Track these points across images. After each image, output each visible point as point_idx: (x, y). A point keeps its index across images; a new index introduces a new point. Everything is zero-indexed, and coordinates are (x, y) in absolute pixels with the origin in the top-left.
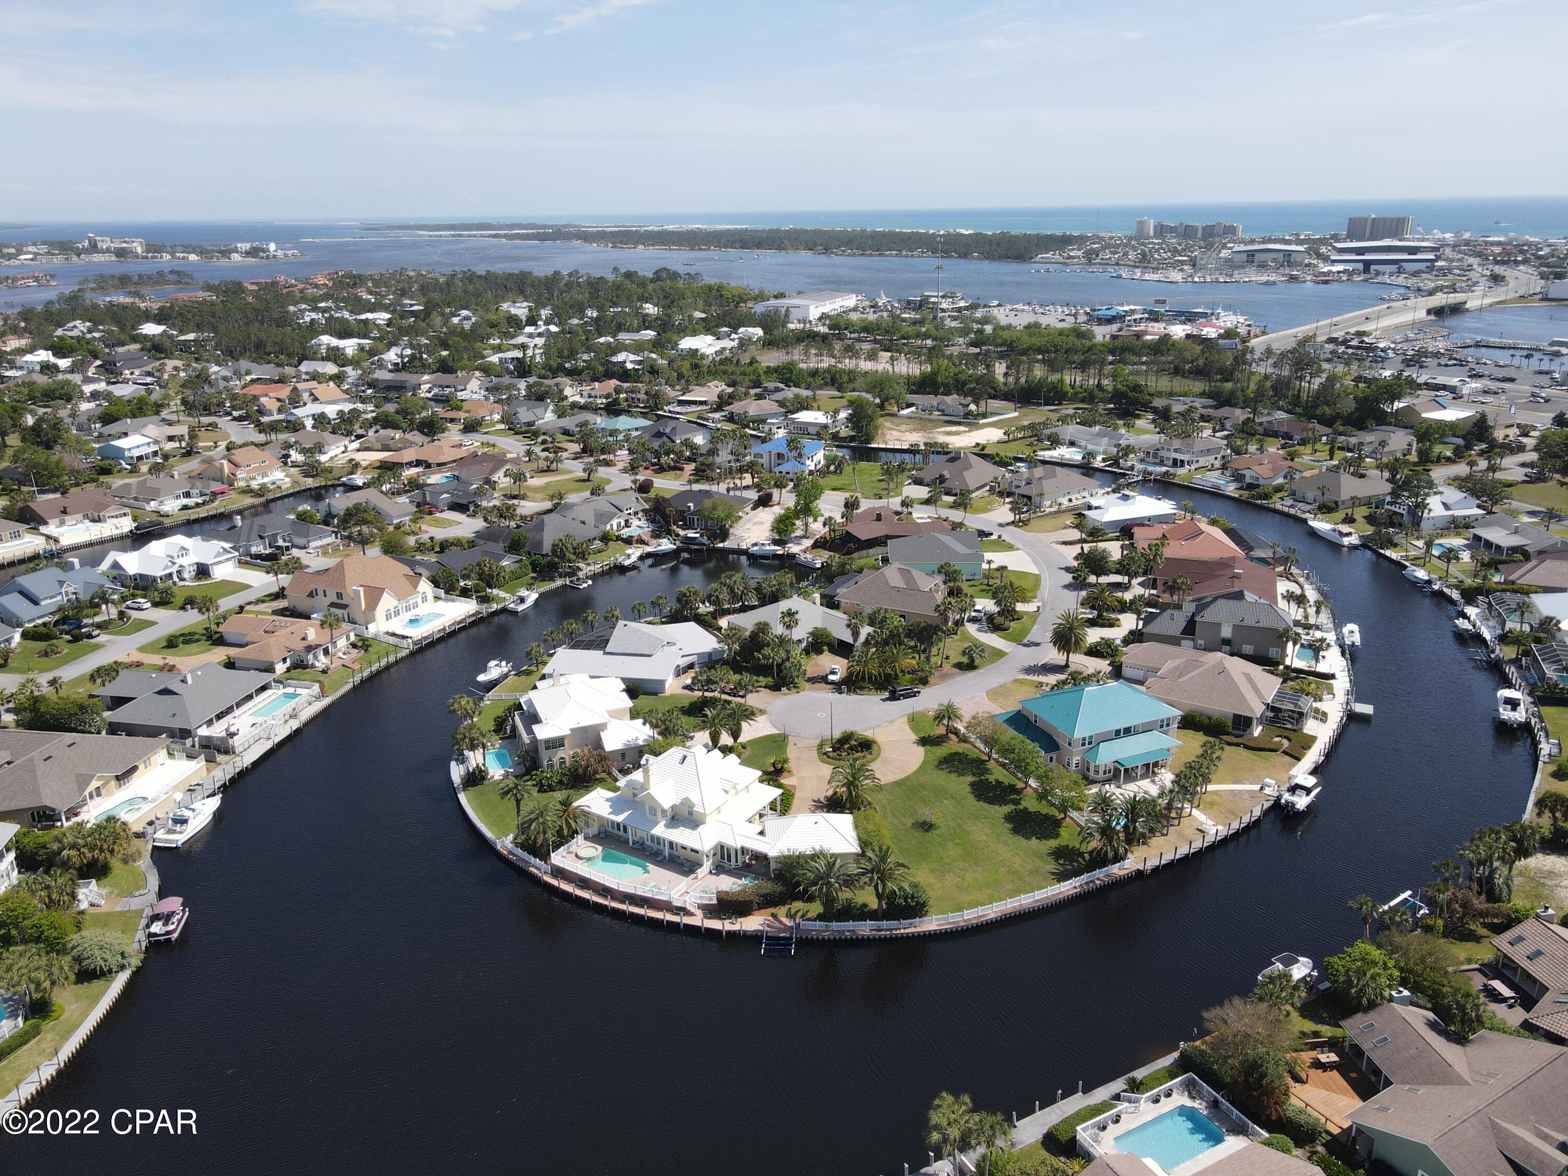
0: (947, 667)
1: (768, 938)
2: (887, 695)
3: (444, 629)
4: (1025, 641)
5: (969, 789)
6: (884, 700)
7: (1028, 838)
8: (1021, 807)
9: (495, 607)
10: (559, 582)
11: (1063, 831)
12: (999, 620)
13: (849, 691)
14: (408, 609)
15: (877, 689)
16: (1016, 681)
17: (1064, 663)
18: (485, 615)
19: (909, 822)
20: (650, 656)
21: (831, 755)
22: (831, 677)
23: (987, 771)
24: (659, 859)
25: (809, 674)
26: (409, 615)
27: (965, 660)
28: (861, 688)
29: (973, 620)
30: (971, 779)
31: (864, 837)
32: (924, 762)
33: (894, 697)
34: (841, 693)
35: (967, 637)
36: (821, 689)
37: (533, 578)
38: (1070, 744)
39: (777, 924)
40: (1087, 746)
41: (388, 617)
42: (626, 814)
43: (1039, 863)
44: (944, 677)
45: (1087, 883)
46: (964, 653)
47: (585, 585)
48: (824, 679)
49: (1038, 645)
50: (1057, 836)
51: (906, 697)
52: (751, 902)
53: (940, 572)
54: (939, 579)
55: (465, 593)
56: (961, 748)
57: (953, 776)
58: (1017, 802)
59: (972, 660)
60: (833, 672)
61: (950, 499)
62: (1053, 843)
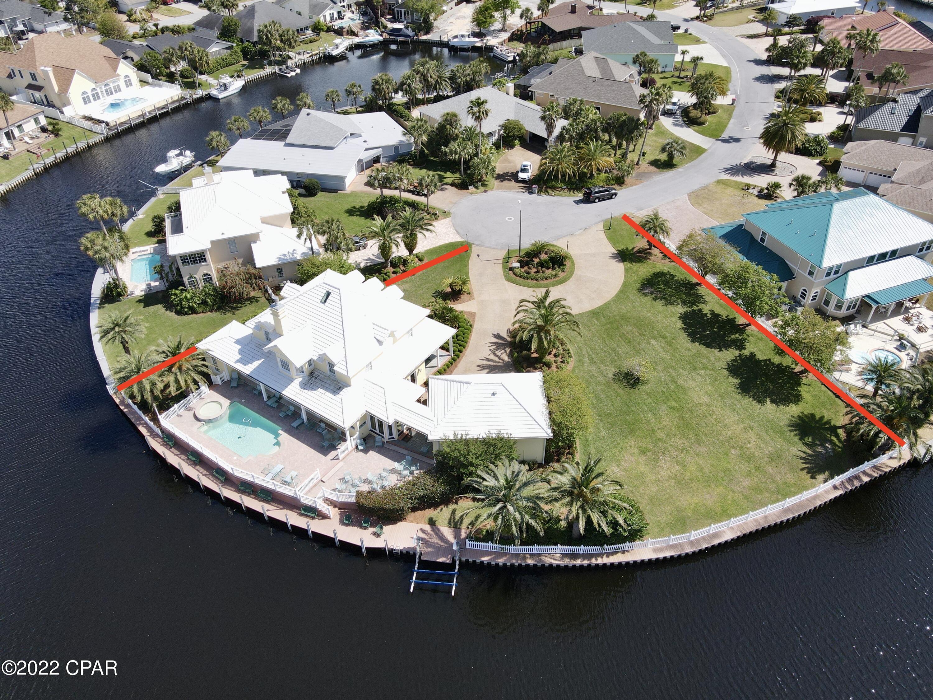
0: (644, 165)
1: (423, 562)
2: (580, 196)
3: (144, 115)
4: (725, 136)
5: (680, 324)
6: (578, 202)
7: (761, 401)
8: (746, 352)
9: (200, 93)
10: (269, 70)
11: (804, 390)
12: (695, 113)
13: (540, 191)
14: (109, 93)
15: (570, 190)
16: (719, 182)
17: (769, 162)
18: (189, 100)
19: (611, 371)
20: (332, 148)
21: (518, 271)
22: (522, 175)
23: (699, 299)
24: (295, 424)
25: (498, 171)
26: (111, 99)
27: (664, 157)
28: (554, 188)
29: (668, 113)
30: (681, 309)
31: (558, 417)
32: (625, 285)
33: (588, 199)
34: (531, 193)
35: (662, 132)
36: (510, 188)
37: (243, 65)
38: (811, 273)
39: (435, 540)
40: (832, 276)
41: (86, 100)
42: (257, 363)
43: (780, 443)
44: (641, 176)
45: (850, 480)
46: (663, 150)
47: (293, 74)
48: (514, 176)
49: (737, 140)
50: (797, 399)
51: (601, 199)
52: (402, 510)
53: (634, 62)
54: (634, 70)
55: (171, 78)
56: (665, 266)
57: (659, 304)
58: (740, 345)
59: (671, 156)
60: (524, 170)
62: (794, 410)
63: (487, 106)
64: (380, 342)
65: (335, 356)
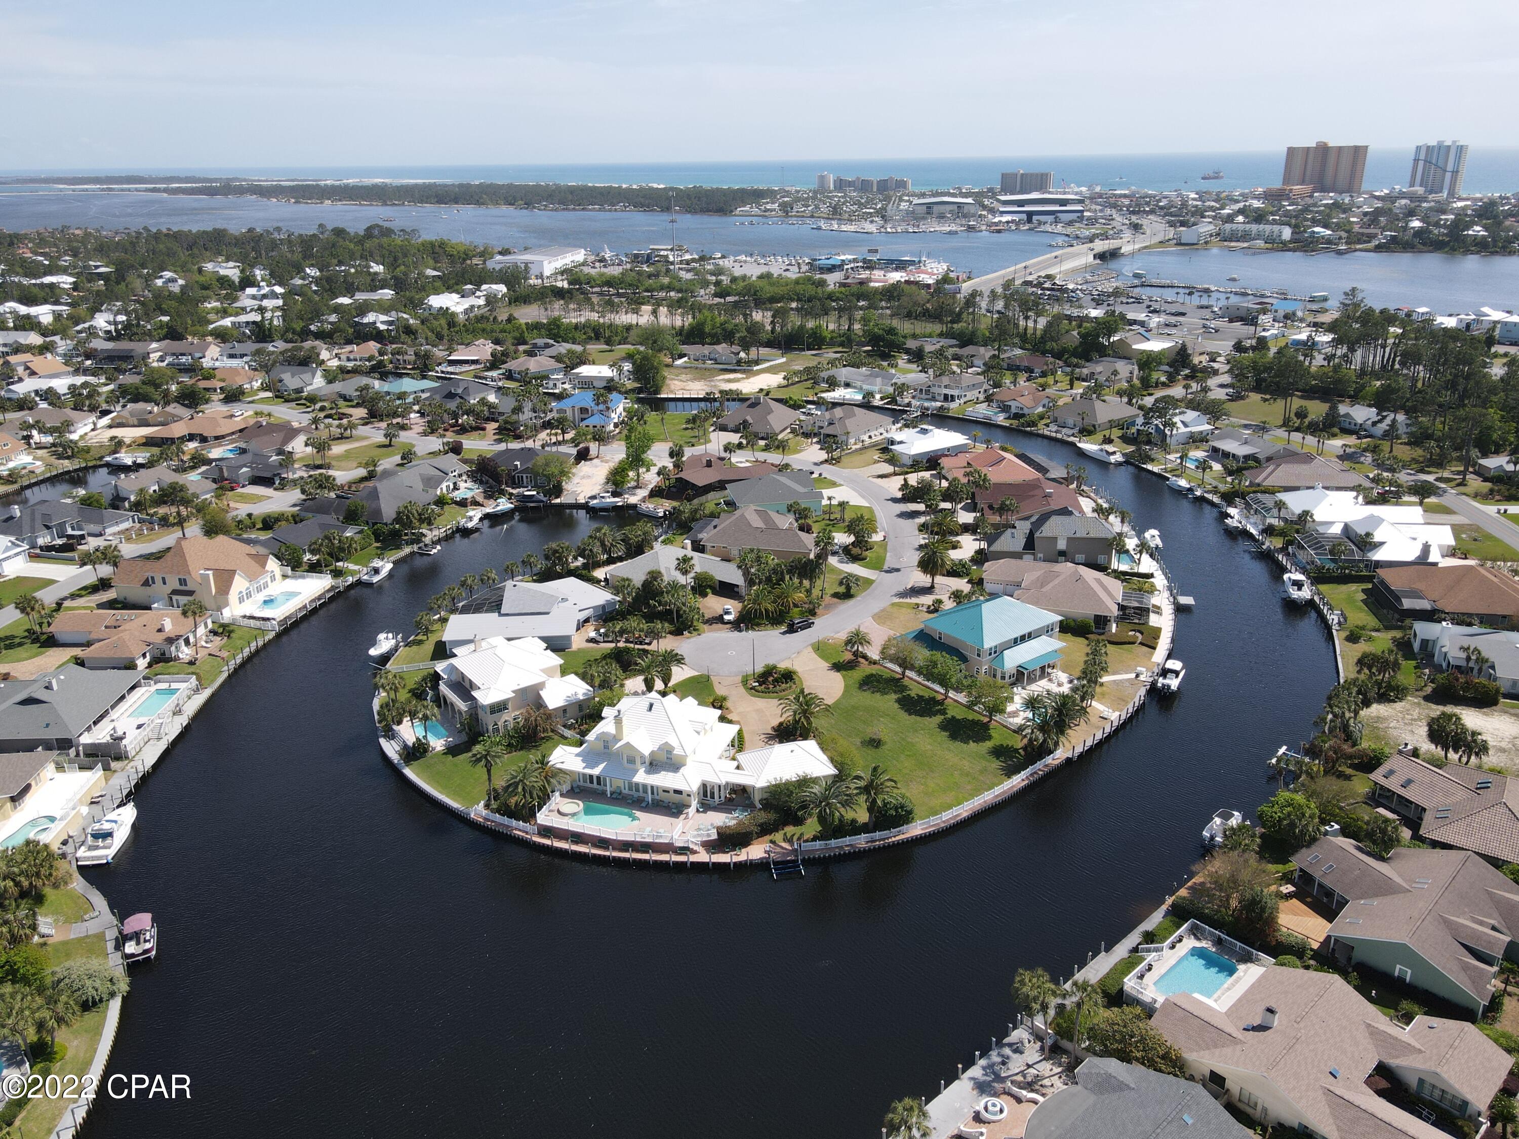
0: (827, 599)
1: (775, 863)
2: (784, 628)
3: (305, 606)
4: (886, 568)
5: (896, 705)
6: (784, 633)
7: (966, 742)
8: (949, 716)
9: (350, 580)
10: (407, 550)
11: (992, 732)
12: (856, 551)
13: (747, 629)
14: (259, 590)
15: (772, 625)
16: (893, 604)
17: (929, 585)
18: (342, 589)
19: (858, 741)
20: (548, 613)
21: (759, 688)
22: (727, 617)
23: (905, 688)
24: (644, 805)
25: (707, 617)
26: (261, 597)
27: (842, 589)
28: (758, 625)
29: (834, 553)
30: (894, 696)
31: (839, 759)
32: (846, 686)
33: (792, 630)
34: (740, 631)
35: (834, 570)
36: (720, 630)
37: (377, 548)
38: (979, 655)
39: (778, 850)
40: (993, 655)
41: (241, 600)
42: (602, 766)
43: (984, 763)
44: (828, 607)
45: (1032, 775)
46: (841, 583)
47: (434, 551)
48: (719, 619)
49: (898, 570)
50: (990, 738)
51: (802, 628)
52: (751, 833)
53: (789, 511)
54: (791, 518)
55: (314, 568)
56: (874, 669)
57: (878, 695)
58: (943, 712)
59: (848, 588)
60: (727, 613)
61: (762, 443)
62: (989, 744)
63: (692, 562)
64: (698, 733)
65: (674, 742)
